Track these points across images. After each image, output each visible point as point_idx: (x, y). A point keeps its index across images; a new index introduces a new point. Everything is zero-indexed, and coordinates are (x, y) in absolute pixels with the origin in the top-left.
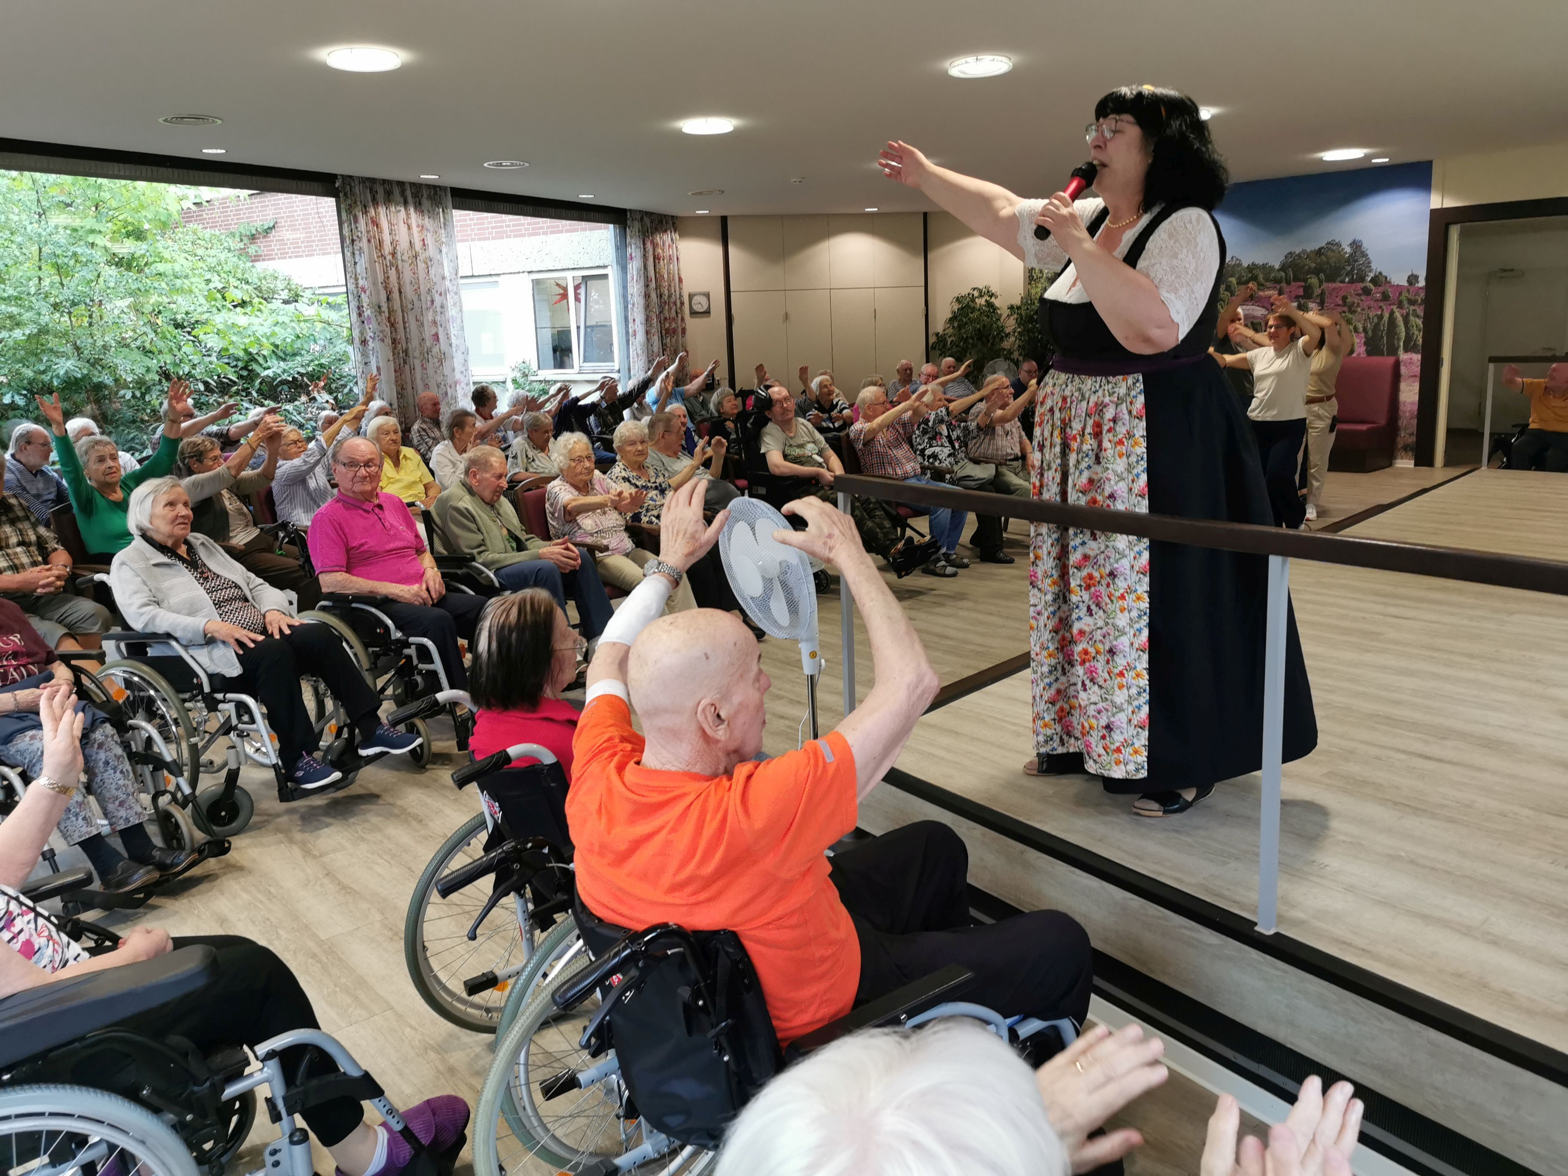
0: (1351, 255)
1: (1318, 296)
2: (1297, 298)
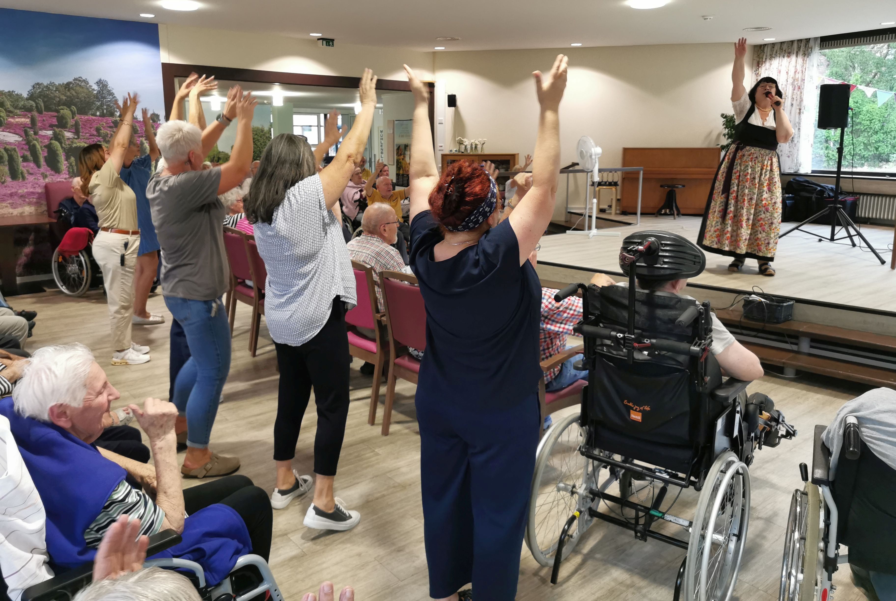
0: (99, 92)
1: (72, 126)
2: (51, 127)
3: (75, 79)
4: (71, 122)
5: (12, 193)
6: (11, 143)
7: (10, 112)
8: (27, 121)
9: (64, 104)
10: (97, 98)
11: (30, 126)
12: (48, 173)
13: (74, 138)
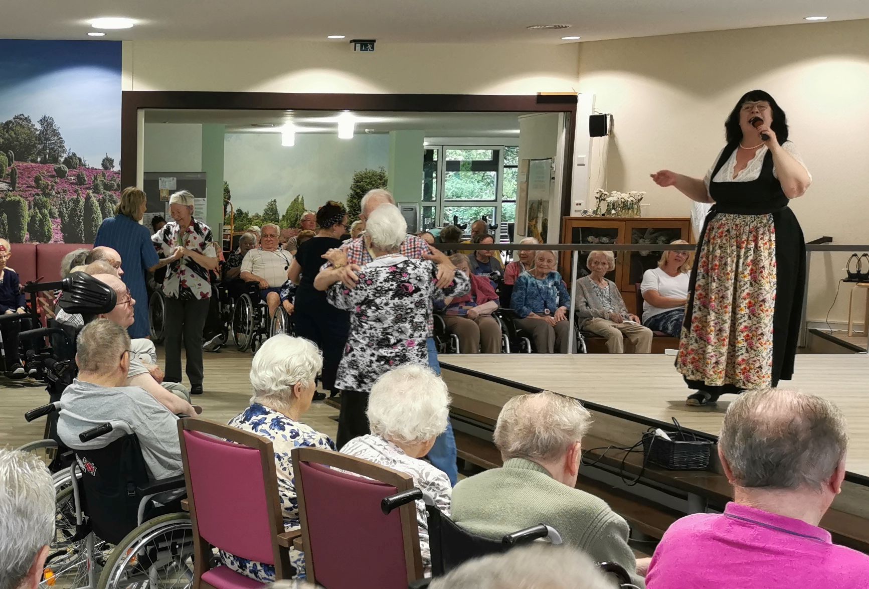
0: (42, 132)
1: (8, 175)
3: (16, 118)
4: (7, 170)
9: (1, 149)
10: (40, 139)
13: (8, 190)
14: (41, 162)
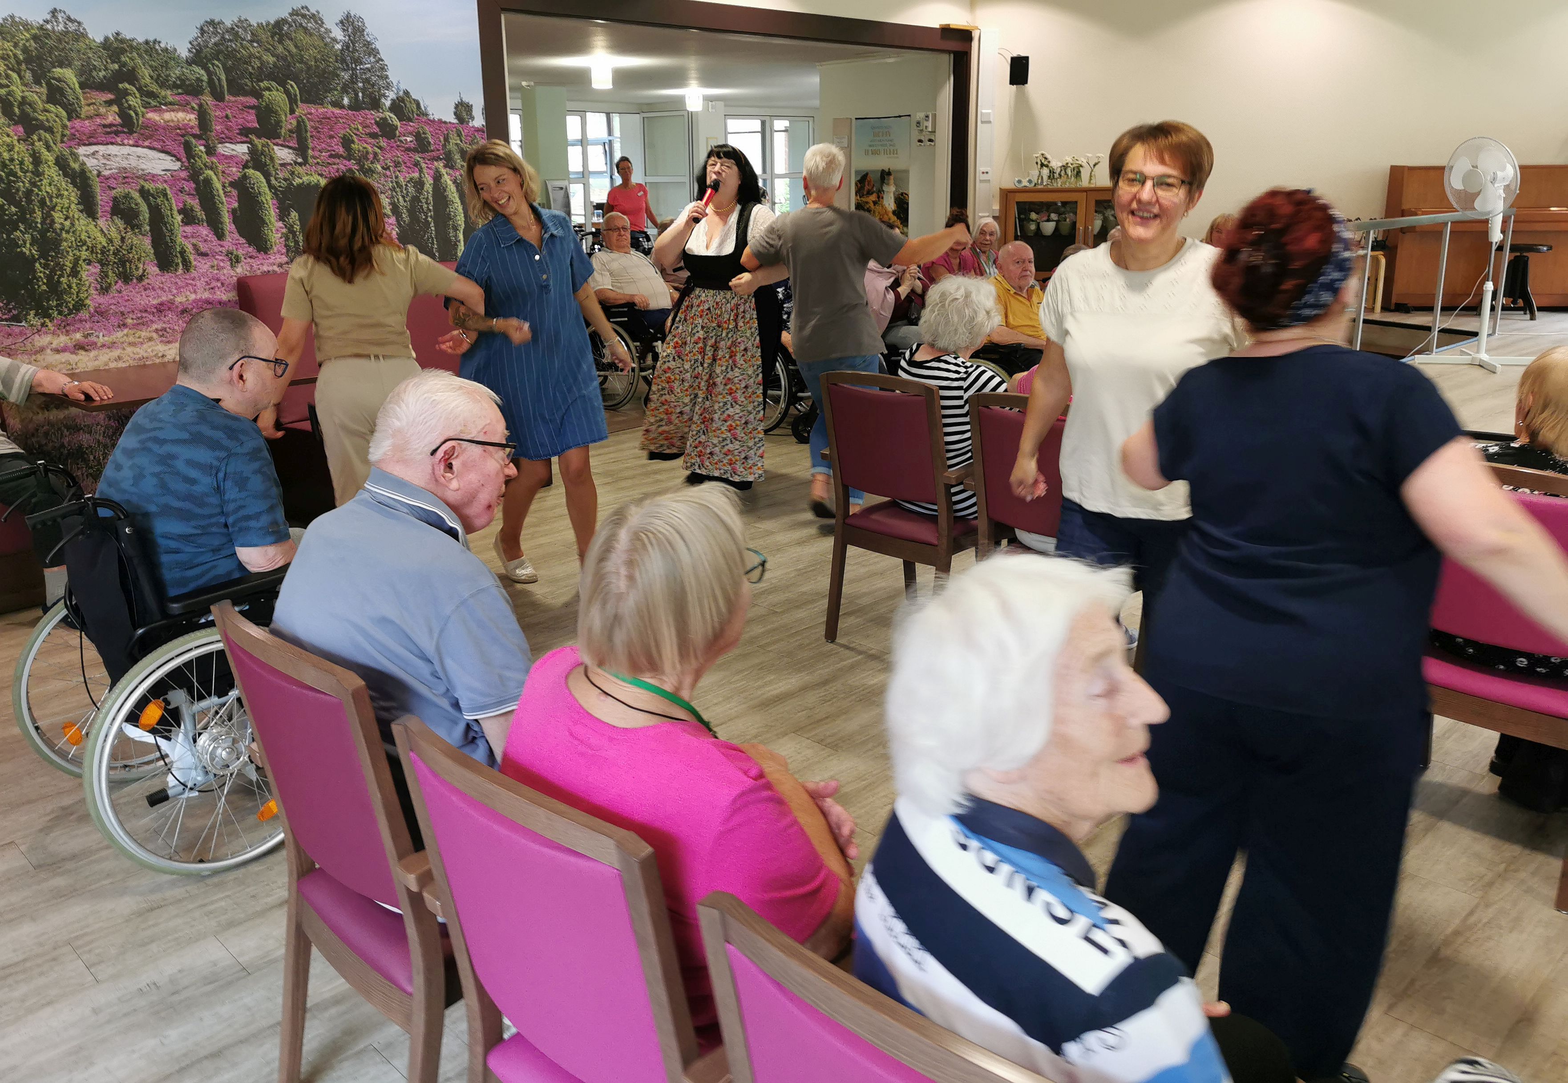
0: (346, 46)
1: (291, 131)
2: (245, 133)
3: (295, 13)
4: (288, 123)
5: (162, 304)
6: (154, 176)
7: (152, 95)
8: (189, 118)
9: (271, 77)
10: (343, 61)
11: (197, 131)
12: (240, 252)
13: (296, 163)
14: (350, 108)
